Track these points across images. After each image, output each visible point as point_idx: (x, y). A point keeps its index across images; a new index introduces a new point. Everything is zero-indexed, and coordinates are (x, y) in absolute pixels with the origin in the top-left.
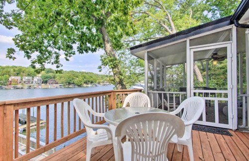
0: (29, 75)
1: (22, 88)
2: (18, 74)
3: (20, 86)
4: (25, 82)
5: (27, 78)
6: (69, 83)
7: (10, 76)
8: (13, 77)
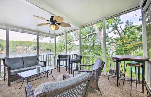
0: (27, 46)
1: (23, 53)
2: (21, 45)
3: (22, 52)
4: (24, 49)
5: (25, 47)
6: (48, 50)
7: (17, 46)
8: (19, 47)
